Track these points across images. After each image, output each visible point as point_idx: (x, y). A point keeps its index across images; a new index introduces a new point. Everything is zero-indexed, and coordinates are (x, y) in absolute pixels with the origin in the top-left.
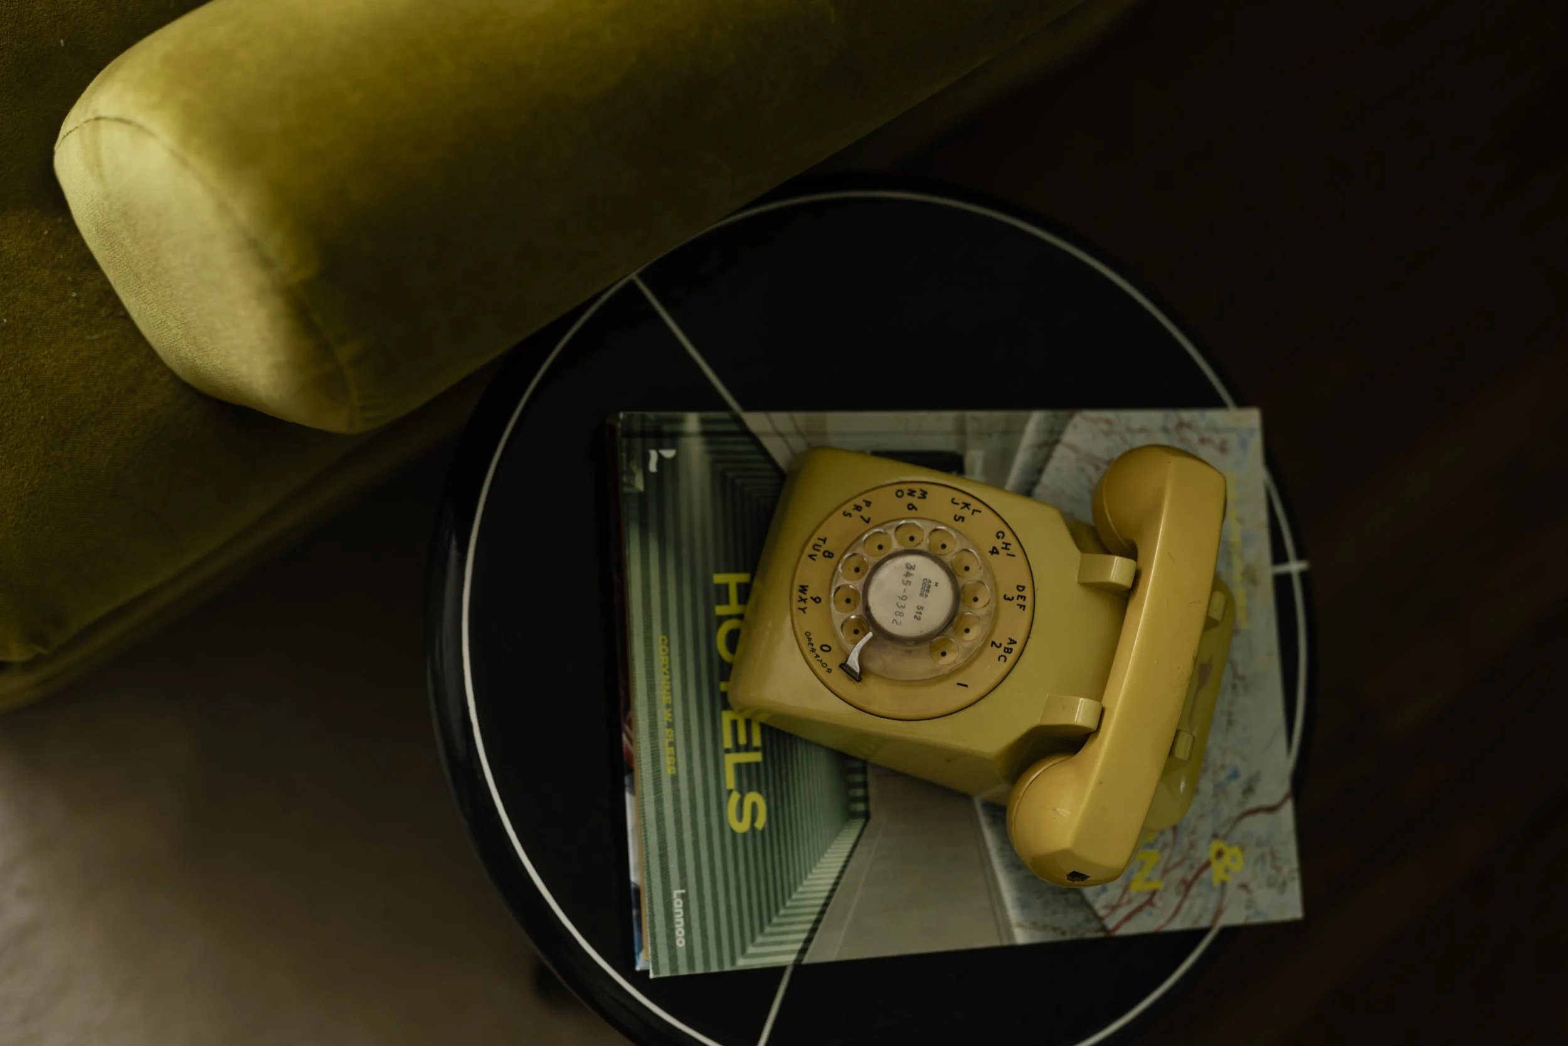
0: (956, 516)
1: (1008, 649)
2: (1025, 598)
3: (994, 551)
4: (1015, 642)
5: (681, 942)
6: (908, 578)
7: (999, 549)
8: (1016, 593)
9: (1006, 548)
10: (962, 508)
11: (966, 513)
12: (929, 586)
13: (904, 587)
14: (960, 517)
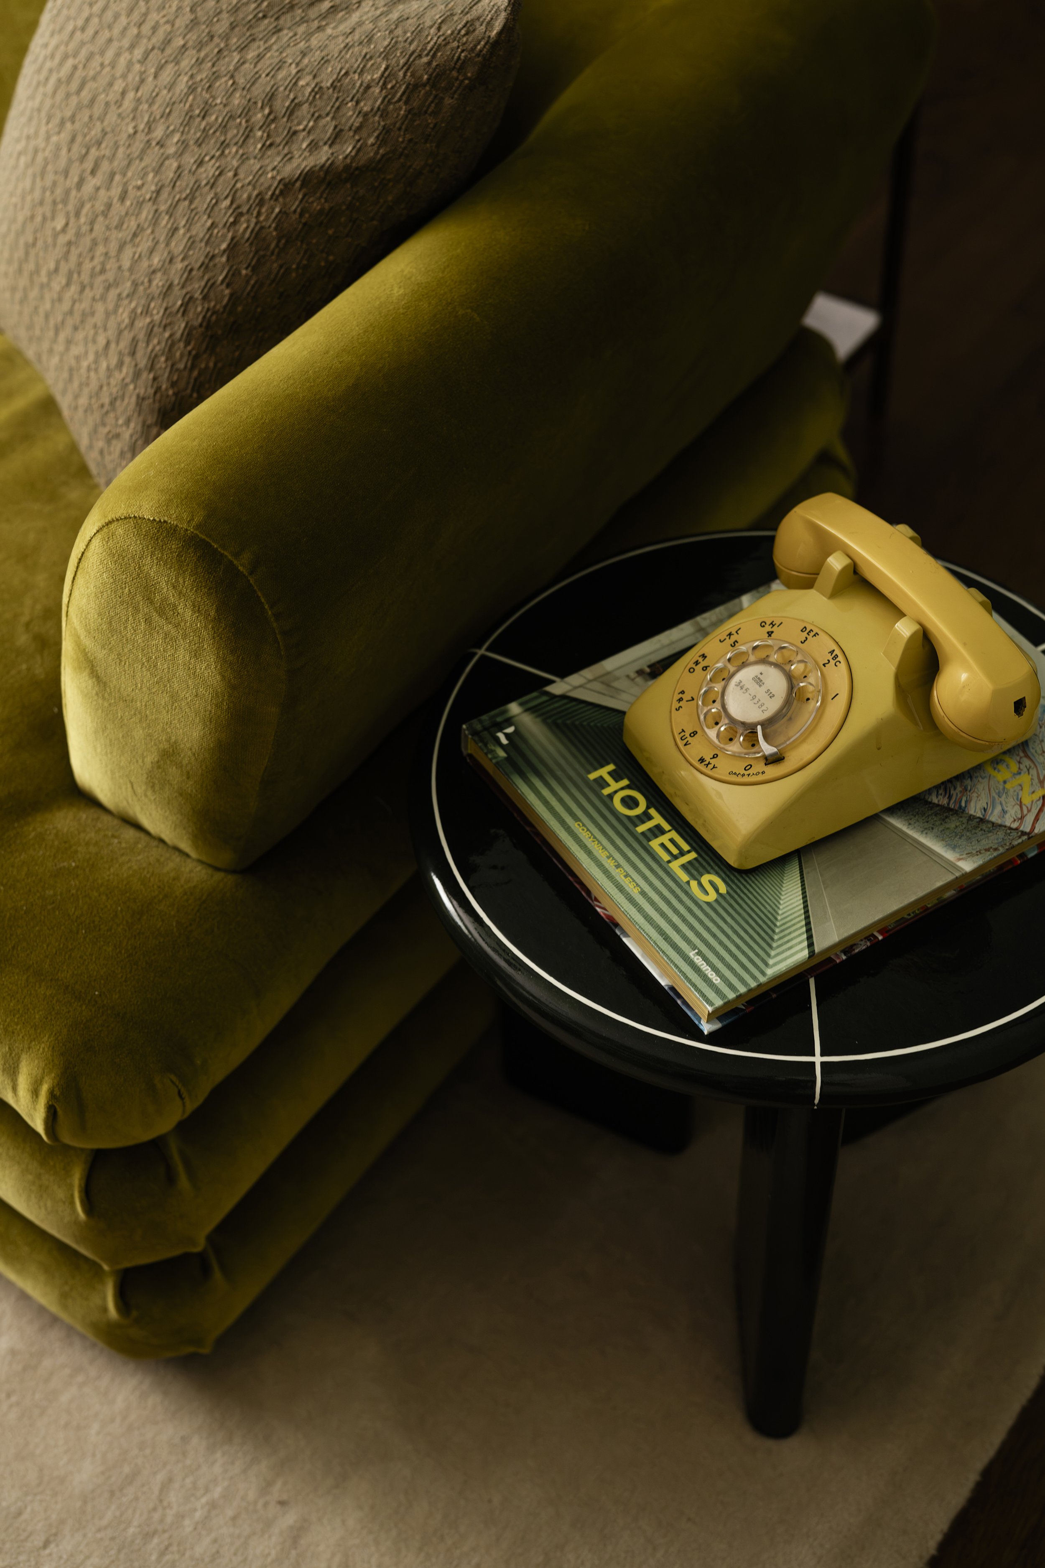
0: (731, 645)
1: (834, 657)
2: (811, 630)
3: (770, 634)
4: (834, 651)
5: (716, 980)
6: (744, 689)
7: (771, 630)
8: (805, 634)
9: (773, 626)
10: (729, 638)
11: (733, 638)
12: (759, 678)
13: (747, 694)
14: (734, 643)
